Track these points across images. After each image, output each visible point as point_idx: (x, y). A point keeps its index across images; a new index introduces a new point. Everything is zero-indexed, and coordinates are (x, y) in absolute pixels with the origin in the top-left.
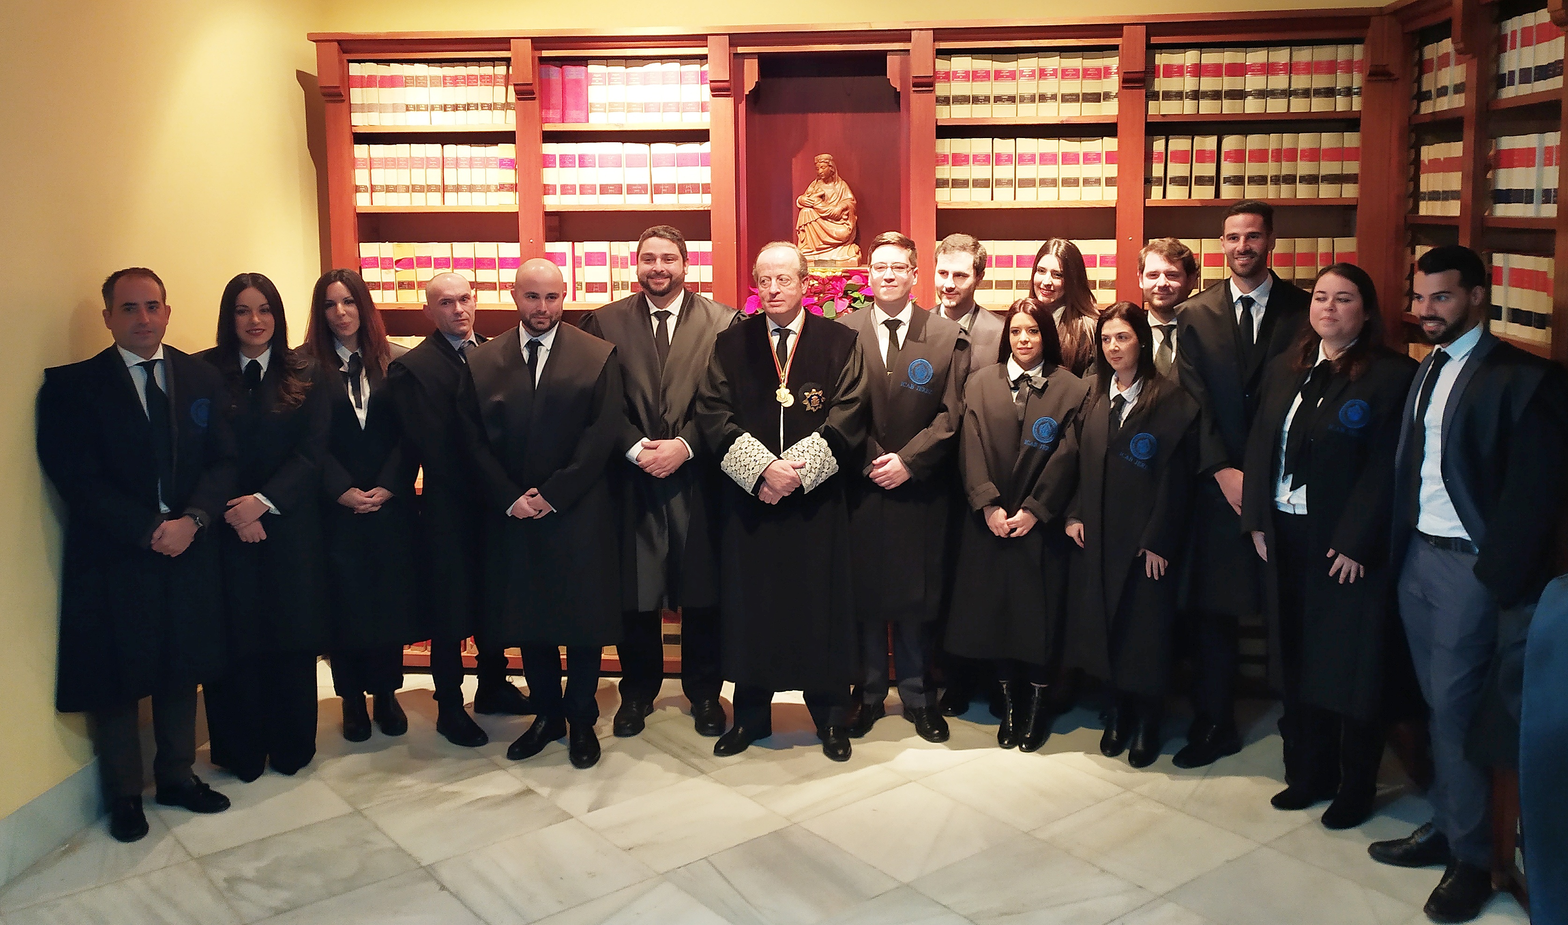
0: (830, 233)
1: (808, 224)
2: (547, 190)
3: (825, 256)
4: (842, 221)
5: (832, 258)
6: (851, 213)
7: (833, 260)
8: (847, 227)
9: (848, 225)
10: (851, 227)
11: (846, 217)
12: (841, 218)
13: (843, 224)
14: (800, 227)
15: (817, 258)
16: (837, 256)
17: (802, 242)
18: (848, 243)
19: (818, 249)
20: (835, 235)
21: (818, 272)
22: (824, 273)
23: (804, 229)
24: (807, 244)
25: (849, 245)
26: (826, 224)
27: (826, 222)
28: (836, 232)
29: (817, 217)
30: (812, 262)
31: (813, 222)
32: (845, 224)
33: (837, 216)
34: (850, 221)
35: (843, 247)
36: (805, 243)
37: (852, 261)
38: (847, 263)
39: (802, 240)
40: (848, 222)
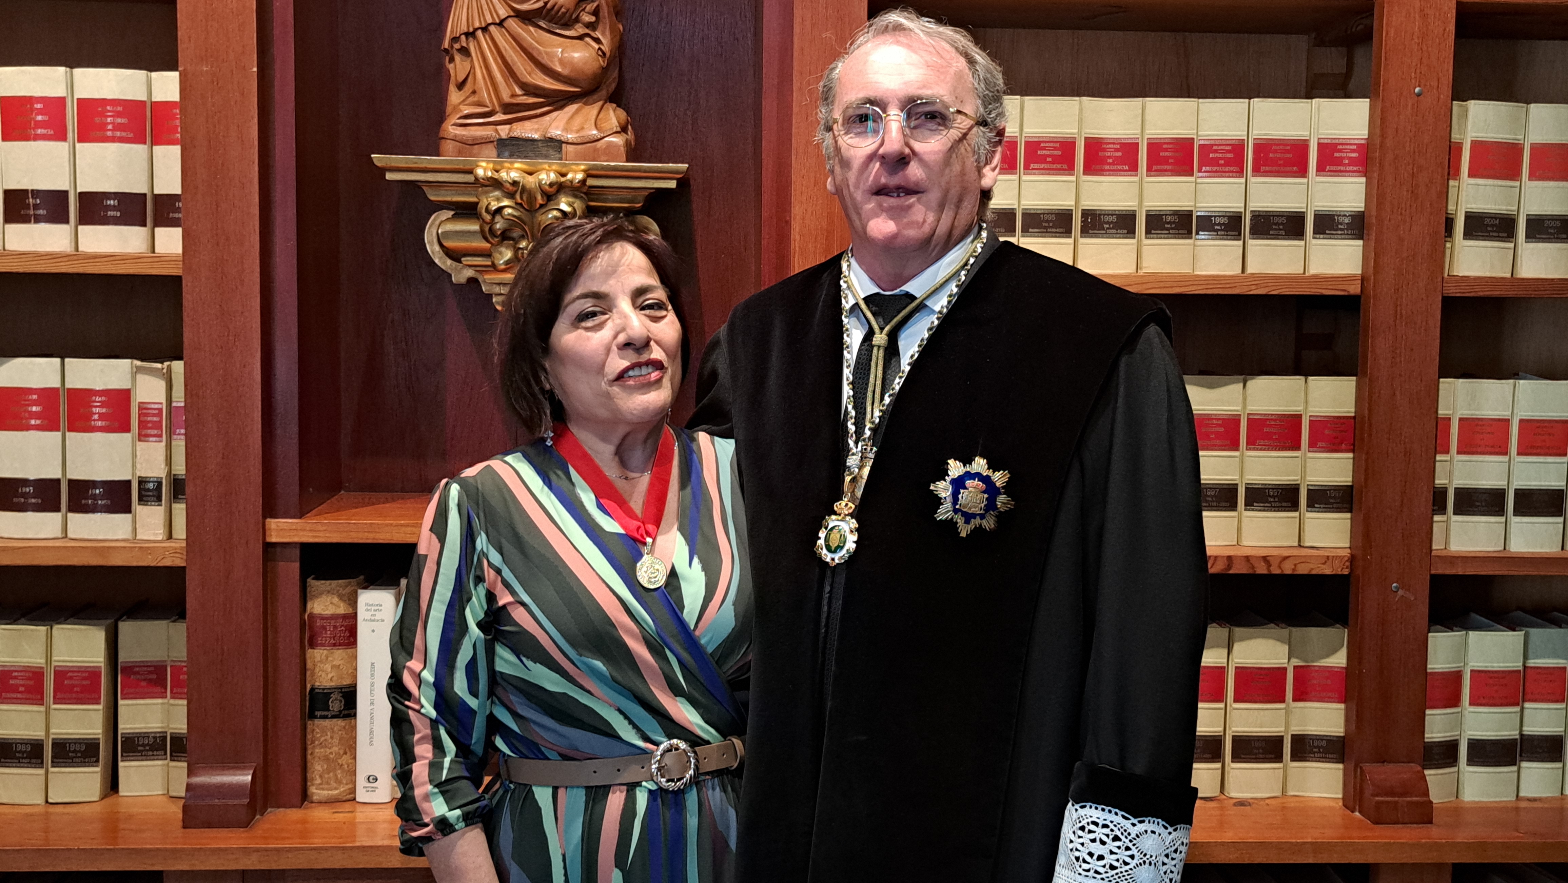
0: (545, 60)
1: (479, 33)
3: (529, 130)
4: (580, 30)
5: (549, 135)
6: (605, 12)
7: (551, 140)
8: (596, 46)
9: (597, 40)
10: (606, 48)
11: (593, 19)
12: (577, 20)
13: (580, 38)
14: (455, 39)
15: (504, 131)
16: (566, 130)
17: (461, 86)
18: (595, 97)
19: (508, 108)
20: (559, 69)
21: (513, 171)
22: (531, 174)
23: (464, 45)
24: (474, 92)
25: (601, 103)
26: (530, 35)
27: (531, 29)
28: (562, 62)
29: (503, 12)
30: (490, 146)
31: (492, 28)
32: (588, 39)
33: (564, 14)
34: (603, 34)
35: (586, 104)
36: (468, 87)
37: (610, 145)
38: (596, 150)
39: (461, 79)
40: (598, 34)
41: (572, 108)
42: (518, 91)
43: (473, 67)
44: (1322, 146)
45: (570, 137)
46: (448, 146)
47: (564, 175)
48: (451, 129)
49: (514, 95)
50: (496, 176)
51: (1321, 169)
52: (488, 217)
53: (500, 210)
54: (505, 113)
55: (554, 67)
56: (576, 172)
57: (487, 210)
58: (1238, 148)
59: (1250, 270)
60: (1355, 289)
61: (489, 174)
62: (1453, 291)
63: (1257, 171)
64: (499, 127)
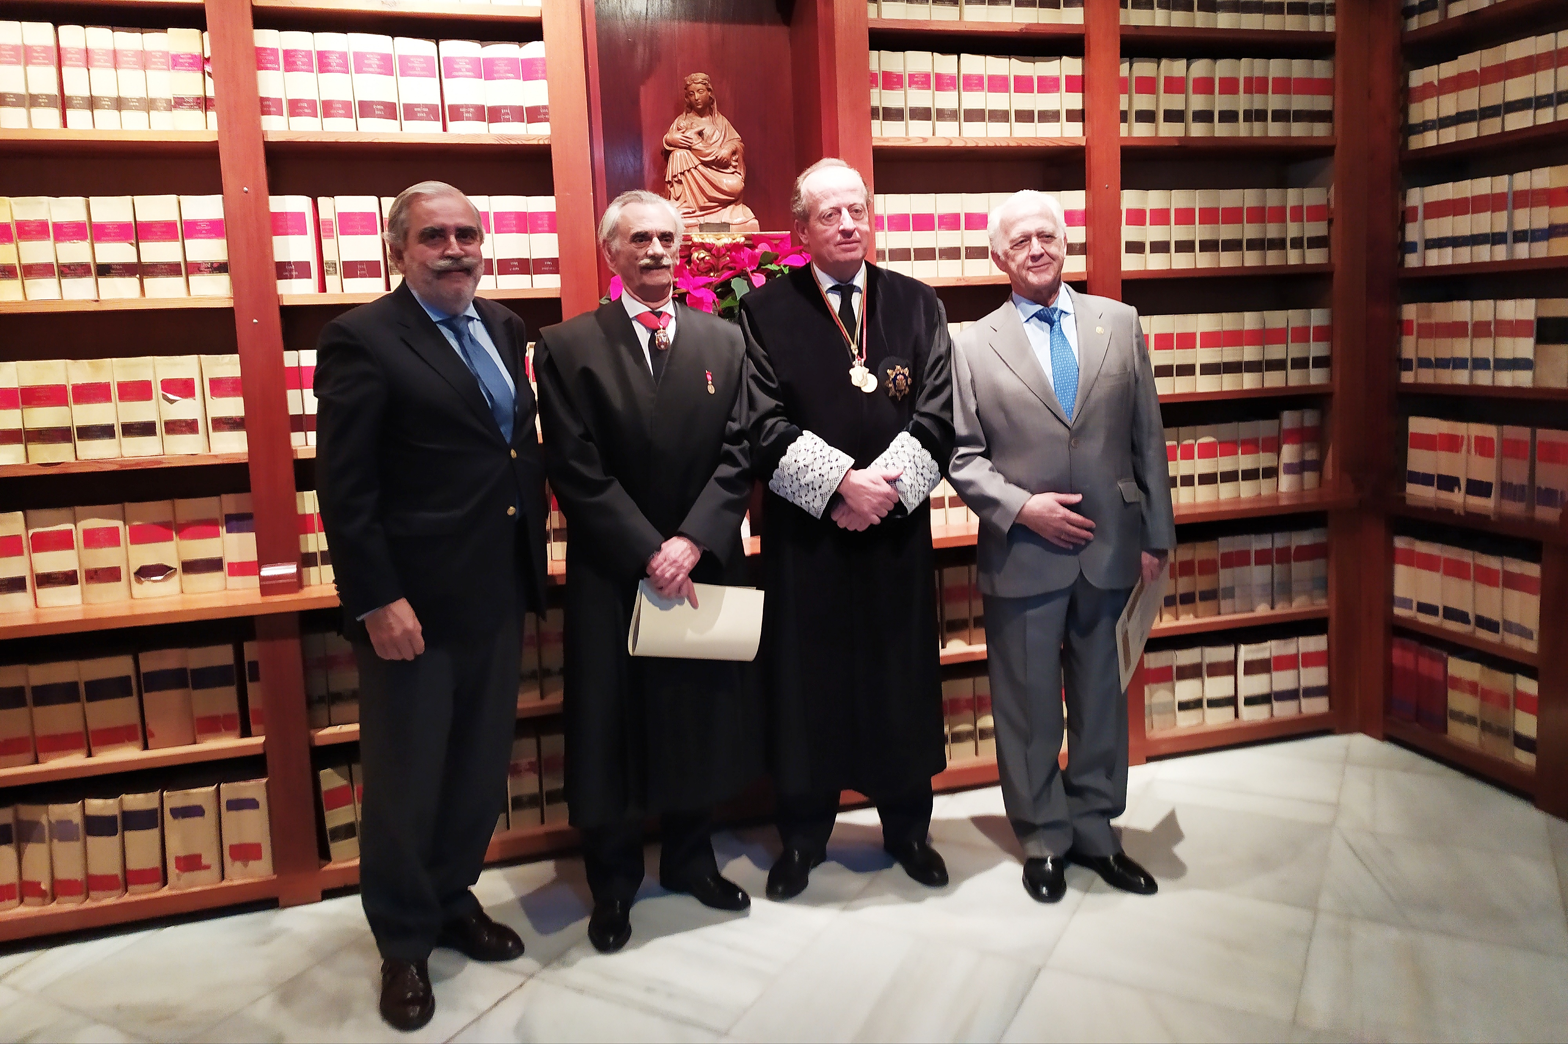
0: (719, 185)
1: (686, 172)
2: (265, 106)
3: (712, 219)
4: (731, 170)
5: (722, 221)
6: (740, 160)
7: (723, 223)
8: (740, 177)
9: (740, 174)
10: (743, 178)
11: (737, 164)
12: (730, 165)
13: (733, 173)
14: (675, 176)
16: (730, 218)
17: (680, 197)
18: (740, 201)
19: (702, 209)
20: (726, 189)
21: (709, 238)
22: (718, 239)
25: (742, 205)
26: (710, 173)
27: (709, 169)
28: (725, 185)
29: (697, 162)
30: (696, 227)
31: (692, 170)
34: (741, 170)
35: (736, 205)
36: (682, 199)
37: (752, 224)
38: (746, 227)
39: (678, 195)
40: (739, 171)
41: (730, 207)
42: (706, 201)
43: (684, 189)
45: (733, 221)
47: (734, 240)
49: (705, 202)
50: (703, 241)
52: (698, 262)
53: (704, 258)
54: (701, 211)
55: (723, 188)
57: (698, 258)
60: (1085, 278)
61: (698, 241)
62: (1125, 277)
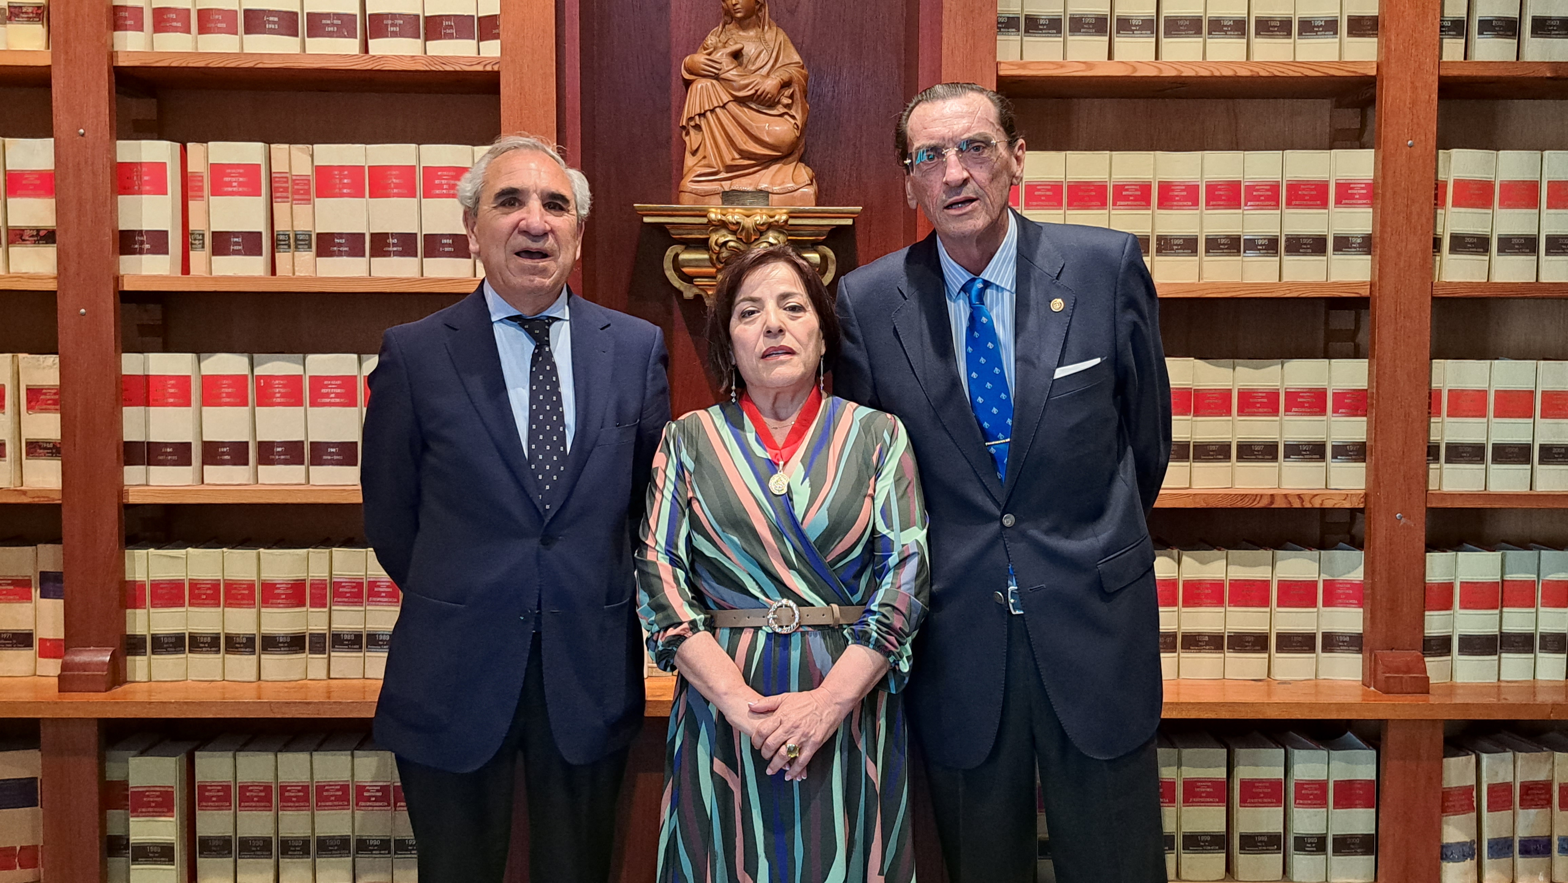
0: (757, 133)
1: (708, 114)
2: (121, 18)
3: (743, 184)
4: (781, 110)
5: (759, 188)
6: (798, 95)
7: (761, 191)
8: (793, 121)
9: (793, 117)
10: (799, 123)
11: (790, 101)
12: (779, 102)
13: (781, 115)
14: (691, 119)
15: (727, 186)
16: (772, 183)
17: (694, 153)
18: (790, 159)
19: (729, 168)
20: (767, 139)
21: (735, 215)
22: (748, 216)
23: (698, 123)
24: (705, 157)
25: (794, 163)
26: (746, 115)
27: (746, 110)
28: (768, 133)
29: (726, 98)
30: (717, 196)
31: (718, 110)
32: (786, 117)
33: (770, 98)
34: (796, 112)
35: (784, 164)
36: (700, 154)
37: (804, 193)
38: (793, 197)
39: (694, 148)
40: (793, 112)
41: (775, 168)
42: (737, 156)
43: (703, 139)
44: (1339, 186)
45: (776, 189)
46: (685, 197)
47: (772, 217)
48: (688, 184)
50: (724, 218)
51: (1338, 202)
52: (717, 248)
53: (726, 243)
54: (727, 172)
55: (762, 137)
56: (781, 214)
57: (716, 244)
58: (1274, 188)
59: (1285, 279)
60: (1365, 292)
61: (719, 217)
62: (1440, 293)
63: (1289, 204)
64: (723, 183)
